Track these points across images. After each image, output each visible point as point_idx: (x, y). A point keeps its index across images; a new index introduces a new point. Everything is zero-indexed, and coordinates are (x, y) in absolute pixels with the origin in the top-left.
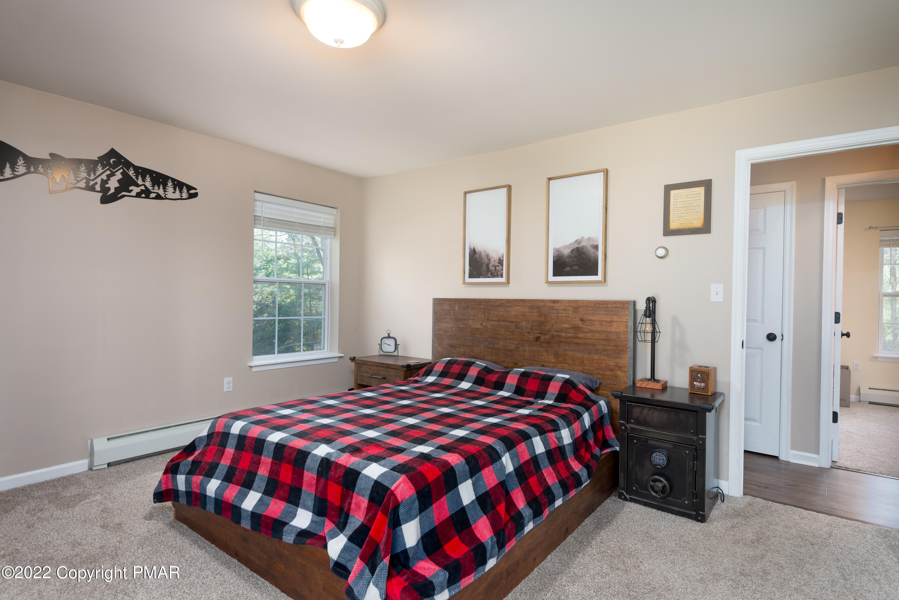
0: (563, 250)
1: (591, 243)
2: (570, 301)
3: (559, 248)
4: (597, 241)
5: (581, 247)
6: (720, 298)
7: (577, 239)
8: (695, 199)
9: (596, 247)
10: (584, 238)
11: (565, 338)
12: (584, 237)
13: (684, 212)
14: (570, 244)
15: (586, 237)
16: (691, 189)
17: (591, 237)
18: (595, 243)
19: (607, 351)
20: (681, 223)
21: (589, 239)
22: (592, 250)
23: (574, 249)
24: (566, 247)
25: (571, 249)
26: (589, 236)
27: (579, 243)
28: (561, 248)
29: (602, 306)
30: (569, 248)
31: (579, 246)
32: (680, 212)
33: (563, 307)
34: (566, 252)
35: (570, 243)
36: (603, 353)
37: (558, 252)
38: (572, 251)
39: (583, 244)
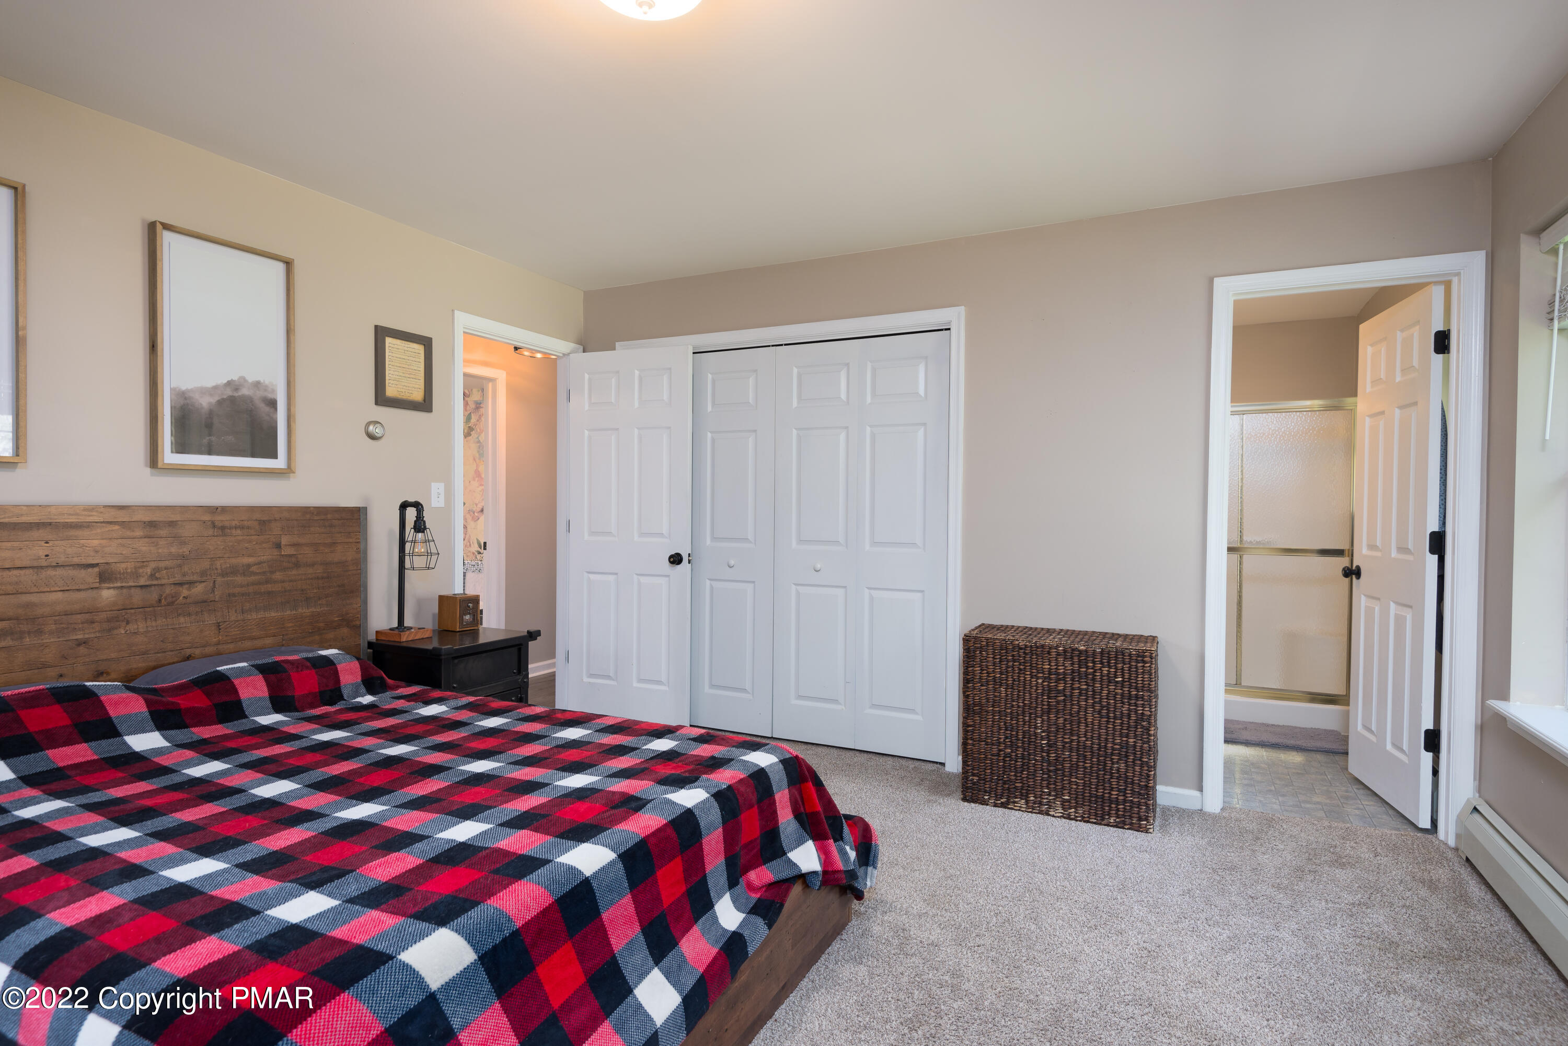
0: (197, 396)
1: (260, 393)
2: (252, 509)
3: (188, 391)
4: (274, 391)
5: (239, 396)
6: (441, 503)
7: (230, 379)
8: (414, 359)
9: (273, 404)
10: (245, 381)
11: (242, 586)
12: (247, 378)
13: (401, 374)
14: (216, 388)
15: (251, 379)
16: (408, 343)
17: (262, 381)
18: (270, 396)
19: (326, 597)
20: (399, 390)
21: (257, 384)
22: (264, 409)
23: (223, 400)
24: (204, 391)
25: (217, 398)
26: (257, 380)
27: (237, 389)
28: (191, 390)
29: (316, 518)
30: (211, 395)
31: (236, 394)
32: (397, 373)
33: (236, 522)
34: (205, 402)
35: (214, 384)
36: (320, 602)
37: (186, 399)
38: (220, 403)
39: (245, 391)
